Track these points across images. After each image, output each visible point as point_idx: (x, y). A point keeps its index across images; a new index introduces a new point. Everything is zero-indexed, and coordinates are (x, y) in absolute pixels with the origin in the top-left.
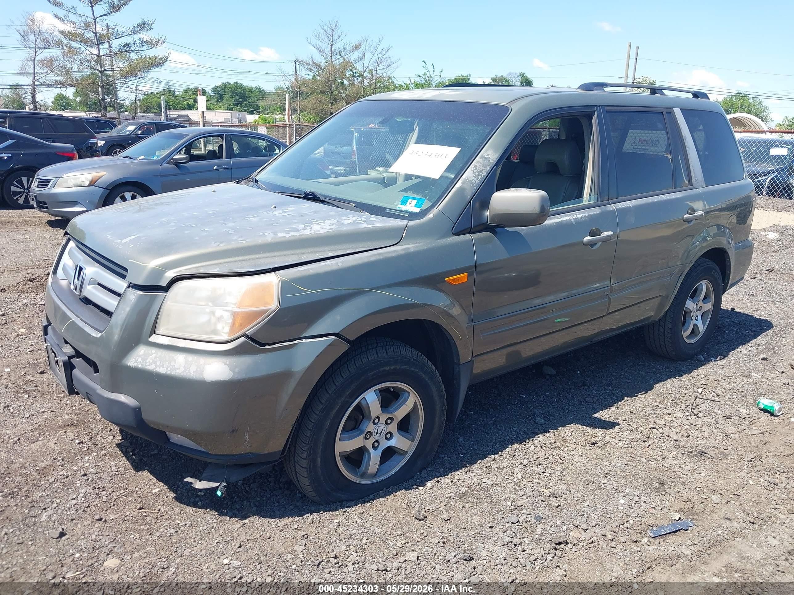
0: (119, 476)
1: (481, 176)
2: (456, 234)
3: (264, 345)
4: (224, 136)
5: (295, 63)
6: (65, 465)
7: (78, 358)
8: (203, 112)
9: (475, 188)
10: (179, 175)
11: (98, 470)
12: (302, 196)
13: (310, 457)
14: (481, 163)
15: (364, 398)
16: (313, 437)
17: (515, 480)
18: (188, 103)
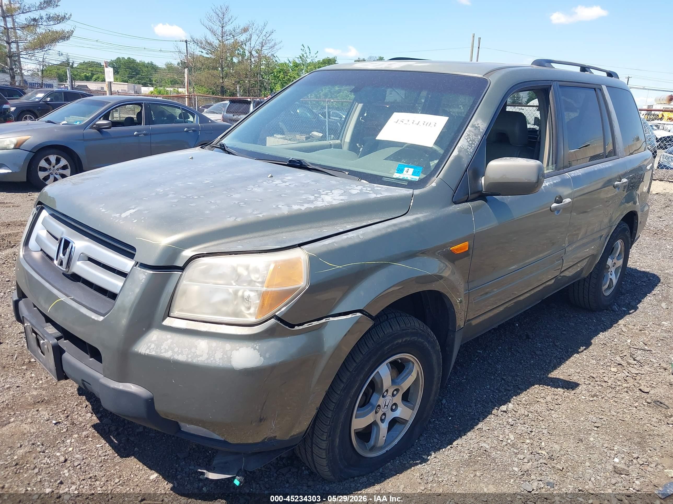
0: (109, 461)
1: (474, 144)
2: (456, 203)
3: (293, 326)
4: (143, 105)
5: (186, 43)
6: (47, 451)
7: (65, 339)
8: (111, 82)
9: (470, 156)
10: (101, 139)
11: (84, 455)
12: (286, 164)
13: (330, 438)
14: (473, 132)
15: (378, 372)
16: (334, 418)
17: (509, 441)
18: (86, 75)
